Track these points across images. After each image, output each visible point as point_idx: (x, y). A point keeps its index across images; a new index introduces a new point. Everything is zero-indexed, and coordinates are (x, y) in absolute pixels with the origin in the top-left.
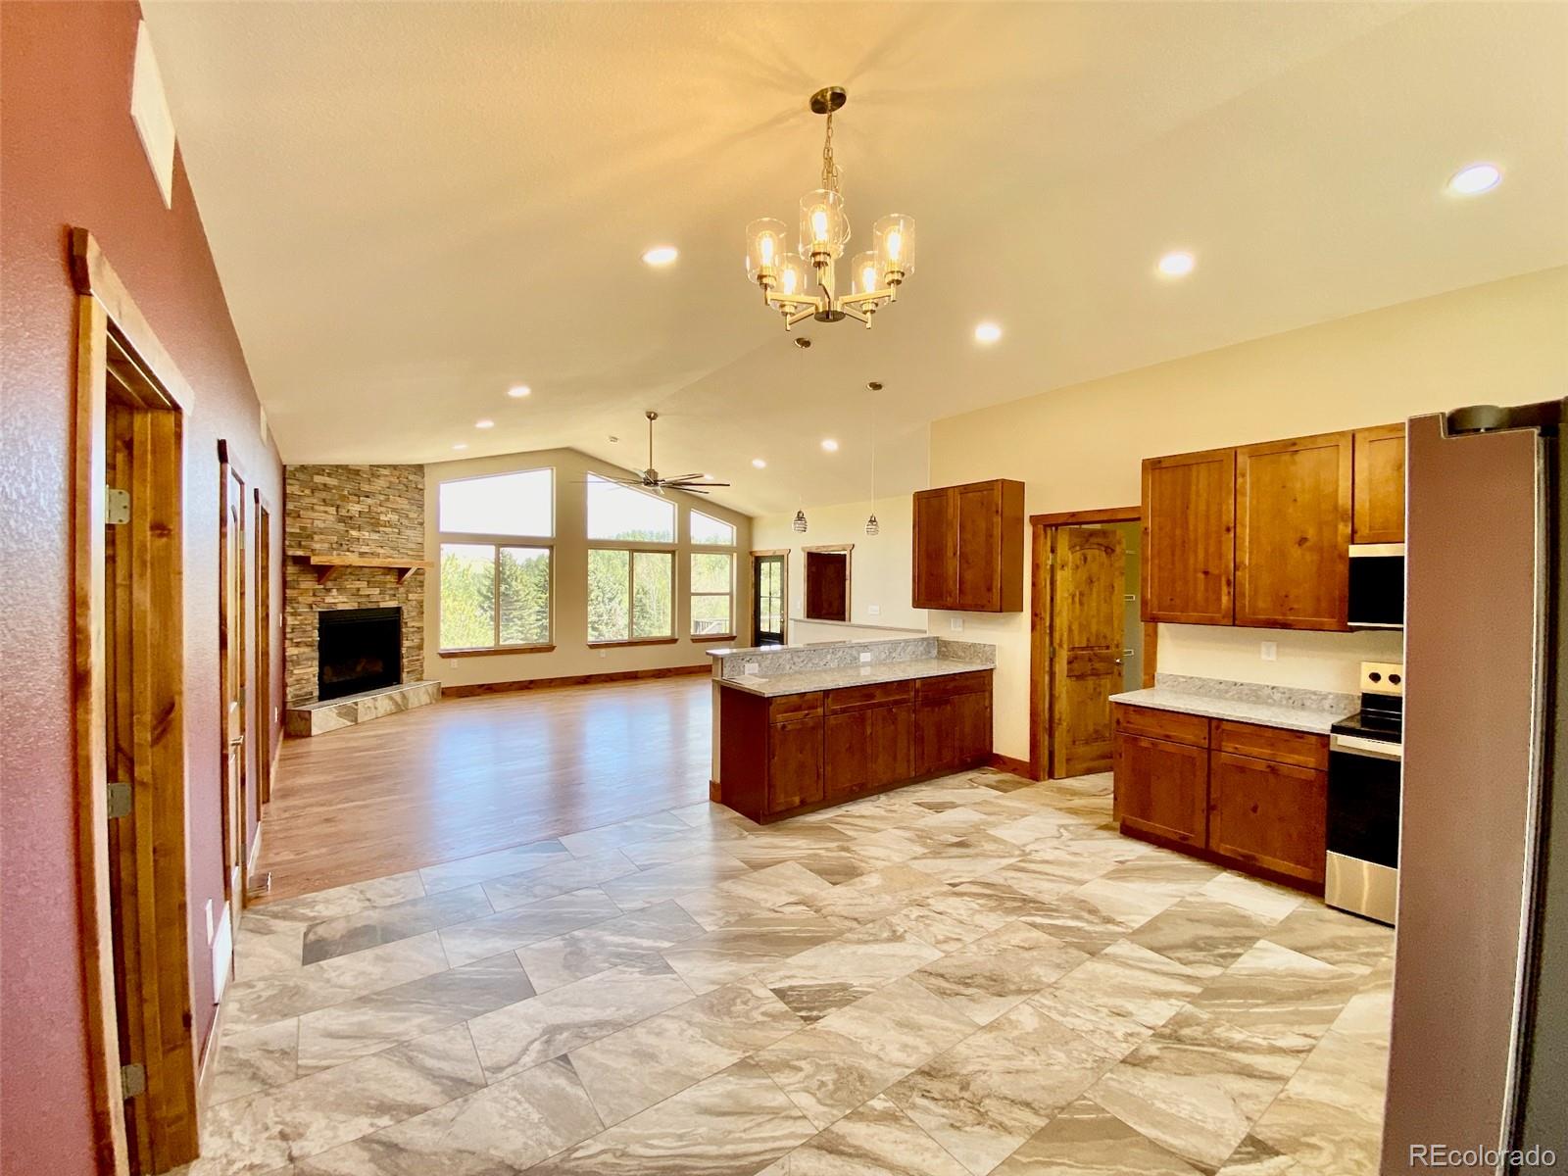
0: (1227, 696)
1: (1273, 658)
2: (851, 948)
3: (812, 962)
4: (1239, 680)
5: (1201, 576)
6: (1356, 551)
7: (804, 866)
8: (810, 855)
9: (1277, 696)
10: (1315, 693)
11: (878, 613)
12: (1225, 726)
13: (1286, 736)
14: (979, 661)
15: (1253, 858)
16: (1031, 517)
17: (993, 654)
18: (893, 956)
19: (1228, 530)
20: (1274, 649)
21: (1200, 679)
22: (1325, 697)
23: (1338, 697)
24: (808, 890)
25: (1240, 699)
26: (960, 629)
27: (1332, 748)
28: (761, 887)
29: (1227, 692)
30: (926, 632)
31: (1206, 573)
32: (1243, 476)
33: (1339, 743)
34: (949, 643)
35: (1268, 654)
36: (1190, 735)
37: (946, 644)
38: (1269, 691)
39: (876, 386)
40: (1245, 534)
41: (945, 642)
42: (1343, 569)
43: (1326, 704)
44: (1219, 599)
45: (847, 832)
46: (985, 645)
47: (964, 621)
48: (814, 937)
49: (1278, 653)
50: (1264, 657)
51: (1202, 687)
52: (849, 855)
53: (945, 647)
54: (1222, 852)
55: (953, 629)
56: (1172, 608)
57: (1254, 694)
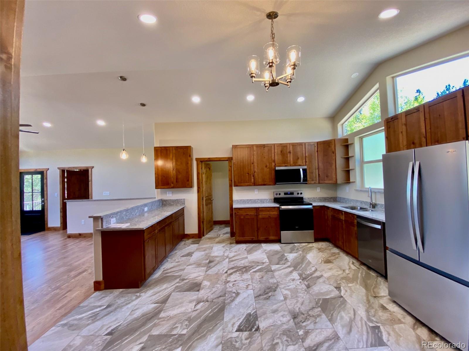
0: (249, 203)
1: (257, 193)
2: (233, 305)
3: (231, 316)
4: (251, 199)
5: (247, 174)
6: (277, 168)
7: (180, 292)
8: (175, 288)
9: (259, 201)
10: (265, 199)
11: (109, 195)
12: (260, 209)
13: (271, 209)
14: (179, 205)
15: (268, 238)
16: (196, 158)
17: (184, 202)
18: (245, 298)
19: (252, 164)
20: (257, 191)
21: (243, 200)
22: (267, 200)
23: (270, 199)
24: (195, 297)
25: (252, 203)
26: (171, 195)
27: (280, 209)
28: (177, 307)
29: (249, 202)
30: (155, 198)
31: (248, 174)
32: (255, 151)
33: (282, 208)
34: (167, 200)
35: (256, 192)
36: (253, 213)
37: (166, 201)
38: (257, 200)
39: (143, 105)
40: (256, 164)
41: (164, 200)
42: (273, 172)
43: (268, 201)
44: (251, 180)
45: (175, 274)
46: (181, 199)
47: (172, 192)
48: (220, 308)
49: (258, 192)
50: (256, 193)
51: (244, 201)
52: (188, 281)
53: (165, 202)
54: (261, 239)
55: (168, 195)
56: (241, 183)
57: (255, 201)
